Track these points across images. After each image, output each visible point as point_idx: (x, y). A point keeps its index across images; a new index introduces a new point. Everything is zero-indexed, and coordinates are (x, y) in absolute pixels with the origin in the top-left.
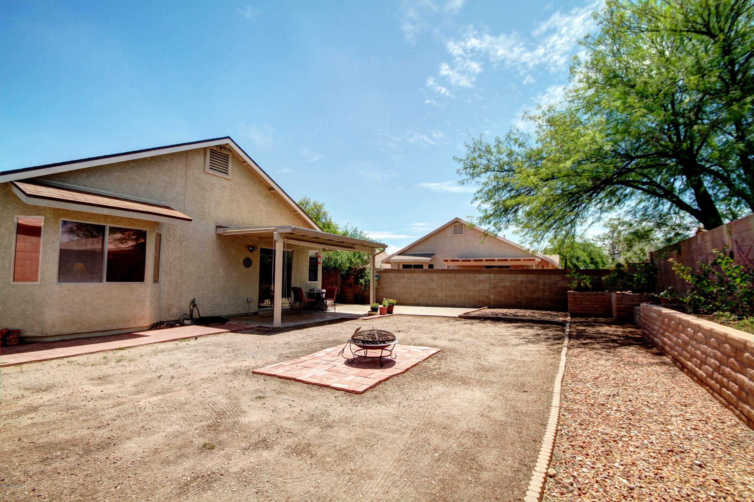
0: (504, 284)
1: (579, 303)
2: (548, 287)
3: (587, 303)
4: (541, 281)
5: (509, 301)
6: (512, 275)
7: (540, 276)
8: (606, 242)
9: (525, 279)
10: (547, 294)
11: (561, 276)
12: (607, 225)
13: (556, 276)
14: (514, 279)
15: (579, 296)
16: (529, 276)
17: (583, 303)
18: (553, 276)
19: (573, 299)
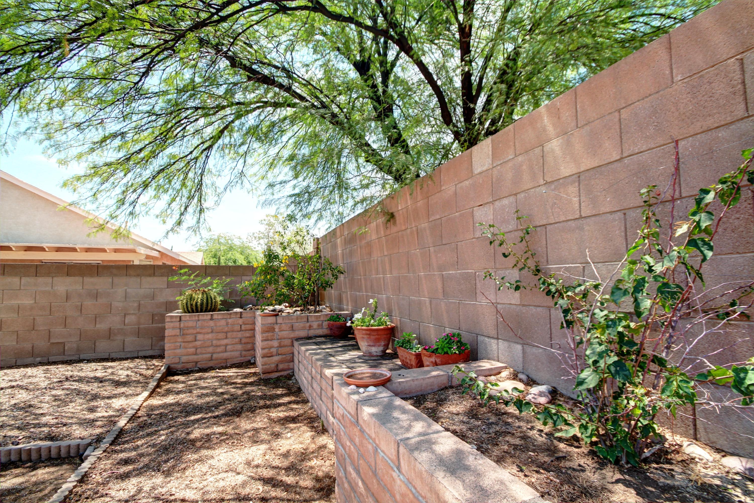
0: (15, 302)
1: (190, 338)
2: (136, 305)
3: (210, 336)
4: (120, 291)
5: (27, 346)
6: (40, 280)
7: (116, 280)
8: (262, 241)
9: (78, 287)
10: (131, 319)
11: (165, 279)
12: (263, 222)
13: (155, 279)
14: (48, 288)
15: (191, 324)
16: (88, 280)
17: (199, 337)
18: (150, 279)
19: (177, 332)
